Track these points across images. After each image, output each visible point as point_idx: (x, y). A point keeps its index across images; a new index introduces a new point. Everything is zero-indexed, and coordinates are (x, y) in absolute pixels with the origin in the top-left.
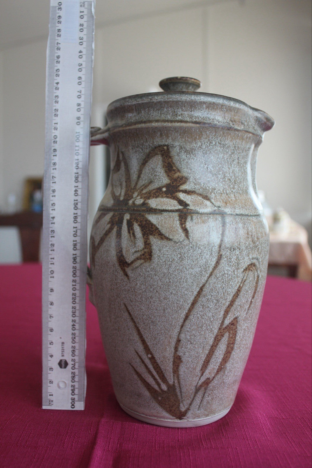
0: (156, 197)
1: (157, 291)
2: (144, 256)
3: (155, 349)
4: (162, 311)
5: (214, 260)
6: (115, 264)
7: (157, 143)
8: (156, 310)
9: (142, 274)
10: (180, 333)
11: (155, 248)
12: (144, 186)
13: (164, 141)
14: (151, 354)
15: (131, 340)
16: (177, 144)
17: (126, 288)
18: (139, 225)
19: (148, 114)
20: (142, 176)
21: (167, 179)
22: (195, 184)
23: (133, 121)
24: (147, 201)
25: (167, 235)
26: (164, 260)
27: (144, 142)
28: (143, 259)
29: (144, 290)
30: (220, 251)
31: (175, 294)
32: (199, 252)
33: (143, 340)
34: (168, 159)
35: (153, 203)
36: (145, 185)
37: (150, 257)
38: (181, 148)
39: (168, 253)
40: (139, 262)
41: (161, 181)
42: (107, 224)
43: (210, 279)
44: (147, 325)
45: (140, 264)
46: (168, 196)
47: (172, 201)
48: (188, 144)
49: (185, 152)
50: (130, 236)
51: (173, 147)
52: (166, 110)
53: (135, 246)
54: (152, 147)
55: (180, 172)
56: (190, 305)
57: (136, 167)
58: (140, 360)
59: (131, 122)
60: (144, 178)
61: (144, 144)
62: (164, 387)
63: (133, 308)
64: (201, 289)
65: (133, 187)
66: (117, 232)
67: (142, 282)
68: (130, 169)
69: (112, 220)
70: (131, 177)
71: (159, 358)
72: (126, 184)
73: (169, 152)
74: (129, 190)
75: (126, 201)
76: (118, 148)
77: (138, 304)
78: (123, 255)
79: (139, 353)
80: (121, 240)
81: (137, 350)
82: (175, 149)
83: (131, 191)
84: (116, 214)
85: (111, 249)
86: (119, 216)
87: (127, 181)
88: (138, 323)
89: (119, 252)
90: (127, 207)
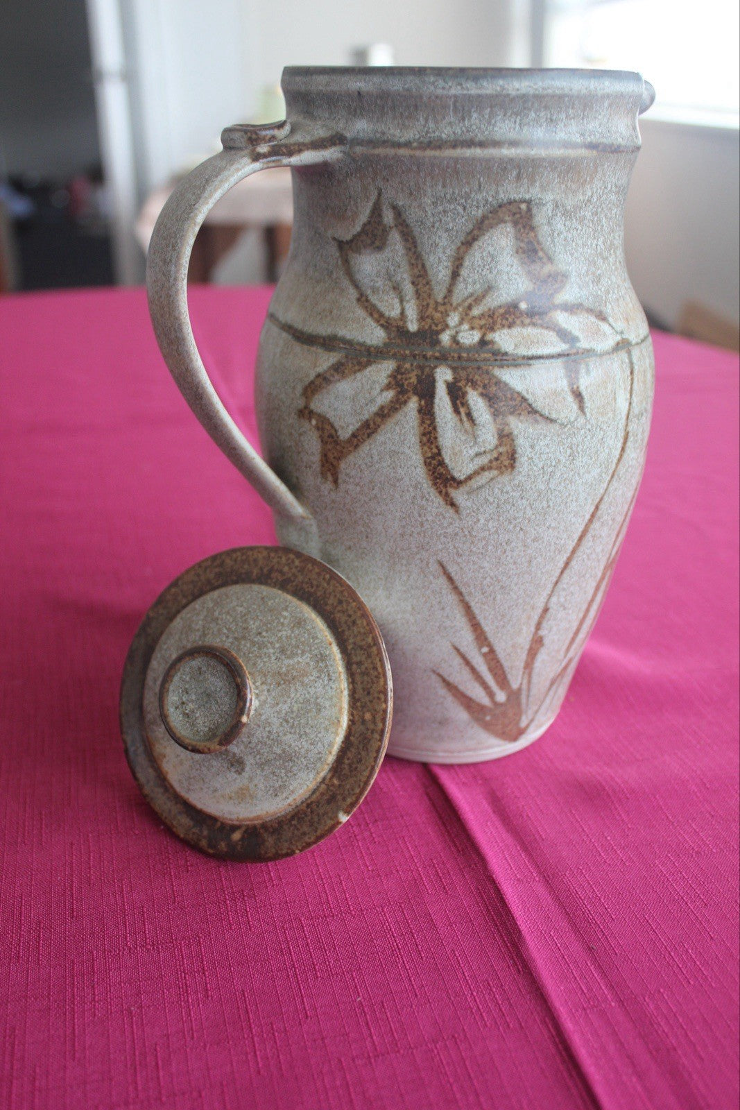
0: (510, 327)
1: (521, 529)
2: (499, 462)
3: (500, 635)
4: (526, 564)
5: (620, 445)
6: (419, 483)
7: (505, 196)
8: (515, 563)
9: (491, 499)
10: (550, 596)
11: (522, 443)
12: (473, 298)
13: (522, 190)
14: (490, 646)
15: (445, 628)
16: (549, 197)
17: (450, 530)
18: (482, 395)
19: (489, 123)
20: (464, 272)
21: (526, 282)
22: (579, 287)
23: (444, 136)
24: (490, 336)
25: (546, 413)
26: (540, 465)
27: (471, 191)
28: (495, 469)
29: (492, 530)
30: (627, 425)
31: (554, 528)
32: (600, 437)
33: (476, 624)
34: (528, 234)
35: (505, 340)
36: (476, 295)
37: (512, 462)
38: (557, 206)
39: (548, 451)
40: (487, 475)
41: (515, 286)
42: (382, 390)
43: (610, 484)
44: (491, 596)
45: (488, 480)
46: (534, 321)
47: (545, 332)
48: (570, 196)
49: (563, 215)
50: (461, 420)
51: (541, 204)
52: (533, 115)
53: (476, 443)
54: (491, 205)
55: (552, 263)
56: (576, 541)
57: (444, 249)
58: (461, 661)
59: (440, 139)
60: (469, 277)
61: (472, 196)
62: (501, 697)
63: (461, 568)
64: (597, 508)
65: (440, 298)
66: (420, 411)
67: (490, 514)
68: (423, 253)
69: (397, 382)
70: (430, 272)
71: (505, 650)
72: (415, 289)
73: (531, 215)
74: (428, 305)
75: (429, 335)
76: (380, 194)
77: (475, 558)
78: (445, 464)
79: (462, 650)
80: (435, 428)
81: (457, 644)
82: (545, 209)
83: (436, 309)
84: (407, 365)
85: (407, 451)
86: (420, 373)
87: (416, 283)
88: (470, 593)
89: (433, 458)
90: (440, 352)
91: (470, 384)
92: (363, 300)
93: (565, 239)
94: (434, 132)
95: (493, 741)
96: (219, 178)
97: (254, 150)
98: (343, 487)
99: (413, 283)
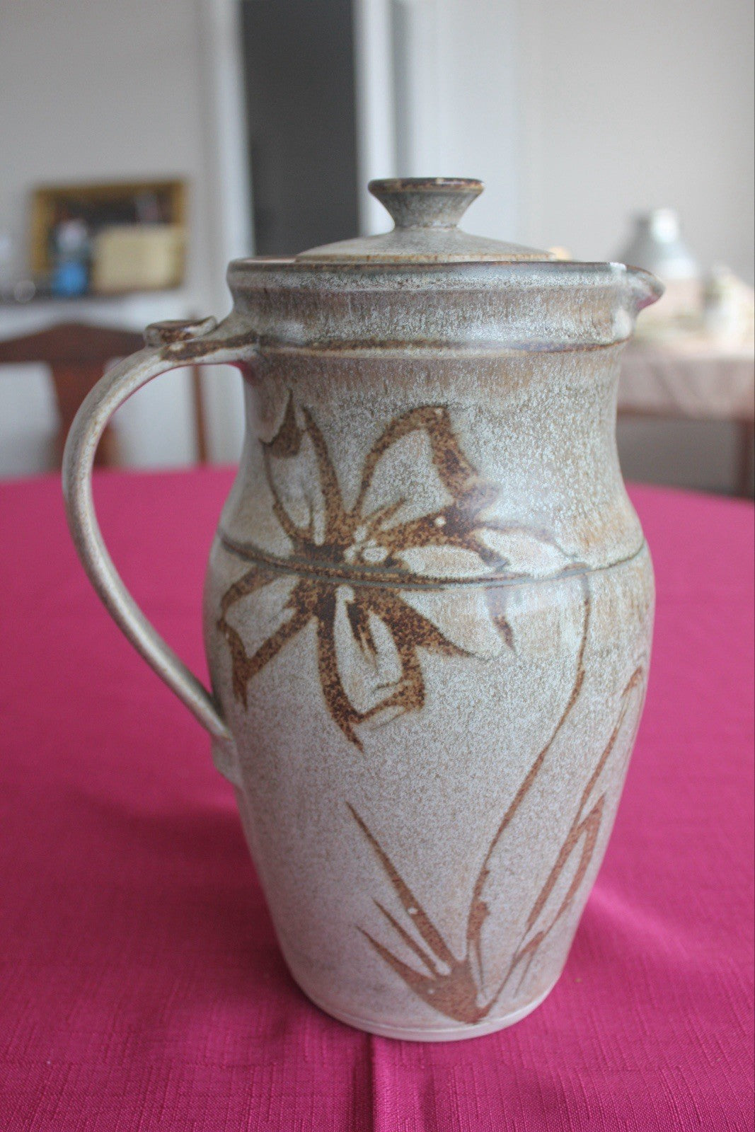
0: (423, 544)
1: (437, 776)
2: (405, 697)
3: (428, 895)
4: (449, 817)
5: (570, 687)
6: (319, 713)
7: (415, 400)
8: (435, 815)
9: (398, 739)
10: (488, 857)
11: (431, 678)
12: (384, 511)
13: (435, 394)
14: (417, 906)
15: (364, 880)
16: (469, 401)
17: (355, 769)
18: (384, 620)
19: (391, 322)
20: (374, 482)
21: (445, 495)
22: (515, 503)
23: (344, 336)
24: (398, 555)
25: (461, 644)
26: (455, 704)
27: (377, 394)
28: (401, 705)
29: (403, 774)
30: (581, 663)
31: (480, 779)
32: (537, 676)
33: (397, 880)
34: (446, 442)
35: (416, 559)
36: (386, 508)
37: (420, 698)
38: (480, 411)
39: (464, 688)
40: (391, 712)
41: (431, 500)
42: (284, 608)
43: (560, 731)
44: (410, 849)
45: (392, 717)
46: (452, 539)
47: (465, 552)
48: (498, 400)
49: (491, 420)
50: (361, 647)
51: (459, 409)
52: (441, 313)
53: (377, 674)
54: (401, 410)
55: (477, 475)
56: (514, 795)
57: (354, 456)
58: (388, 921)
59: (340, 339)
60: (380, 488)
61: (379, 399)
62: (444, 968)
63: (373, 814)
64: (541, 758)
65: (349, 510)
66: (319, 633)
67: (398, 756)
68: (333, 460)
69: (298, 600)
70: (340, 481)
71: (437, 914)
72: (325, 499)
73: (449, 421)
74: (336, 516)
75: (334, 550)
76: (291, 396)
77: (387, 805)
78: (344, 694)
79: (386, 907)
80: (334, 654)
81: (379, 900)
82: (465, 414)
83: (344, 522)
84: (310, 582)
85: (306, 676)
86: (321, 591)
87: (326, 492)
88: (386, 844)
89: (332, 686)
90: (342, 569)
91: (372, 607)
92: (278, 507)
93: (495, 448)
94: (334, 331)
95: (442, 1019)
97: (167, 348)
98: (251, 709)
99: (323, 492)
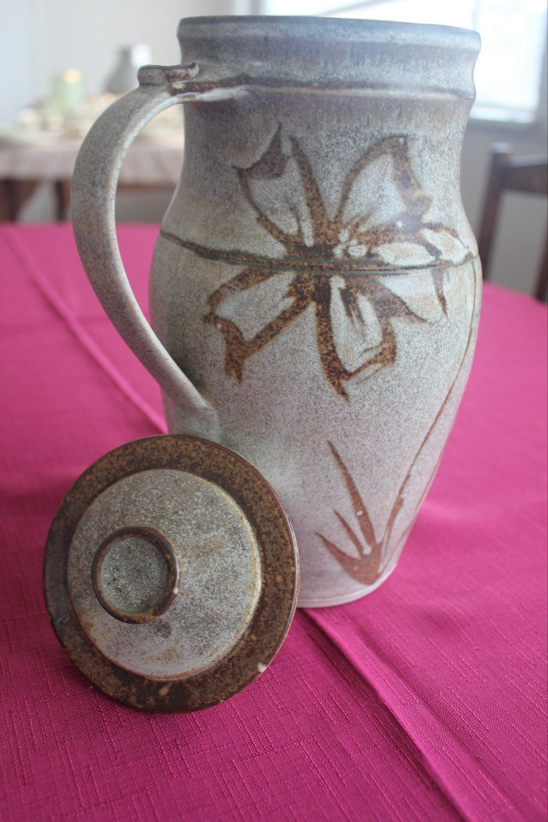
0: (390, 242)
1: (397, 412)
2: (383, 356)
3: (372, 500)
4: (398, 441)
5: (467, 339)
6: (316, 376)
7: (388, 131)
8: (389, 440)
9: (375, 388)
10: (412, 465)
11: (401, 339)
12: (359, 218)
13: (401, 126)
14: (364, 509)
15: (329, 497)
16: (421, 133)
17: (340, 415)
18: (370, 299)
19: (379, 68)
20: (352, 196)
21: (402, 204)
22: (439, 210)
23: (341, 78)
24: (375, 250)
25: (419, 314)
26: (414, 358)
27: (361, 126)
28: (379, 362)
29: (375, 414)
30: (471, 323)
31: (420, 410)
33: (354, 493)
34: (403, 164)
35: (387, 253)
36: (362, 215)
37: (393, 356)
38: (426, 142)
39: (420, 346)
40: (373, 367)
41: (393, 208)
42: (284, 297)
44: (368, 468)
45: (373, 371)
46: (408, 237)
47: (417, 247)
48: (436, 132)
49: (430, 149)
50: (352, 321)
51: (414, 139)
52: (414, 62)
53: (365, 341)
54: (376, 139)
55: (421, 189)
56: (434, 419)
57: (336, 175)
58: (340, 524)
59: (338, 80)
60: (356, 200)
61: (361, 130)
62: (367, 550)
63: (347, 447)
64: (450, 391)
65: (332, 217)
66: (317, 315)
67: (374, 400)
68: (317, 179)
69: (297, 290)
70: (323, 195)
71: (375, 512)
72: (310, 210)
73: (407, 148)
74: (322, 223)
75: (324, 249)
76: (280, 128)
77: (359, 438)
78: (338, 359)
79: (342, 514)
80: (330, 329)
81: (338, 510)
82: (417, 143)
83: (329, 227)
84: (306, 275)
85: (306, 349)
86: (317, 281)
87: (311, 204)
88: (352, 468)
89: (328, 354)
90: (333, 263)
91: (360, 291)
92: (262, 219)
93: (430, 169)
94: (332, 74)
95: (358, 586)
96: (143, 109)
97: (170, 86)
98: (246, 382)
99: (308, 205)
